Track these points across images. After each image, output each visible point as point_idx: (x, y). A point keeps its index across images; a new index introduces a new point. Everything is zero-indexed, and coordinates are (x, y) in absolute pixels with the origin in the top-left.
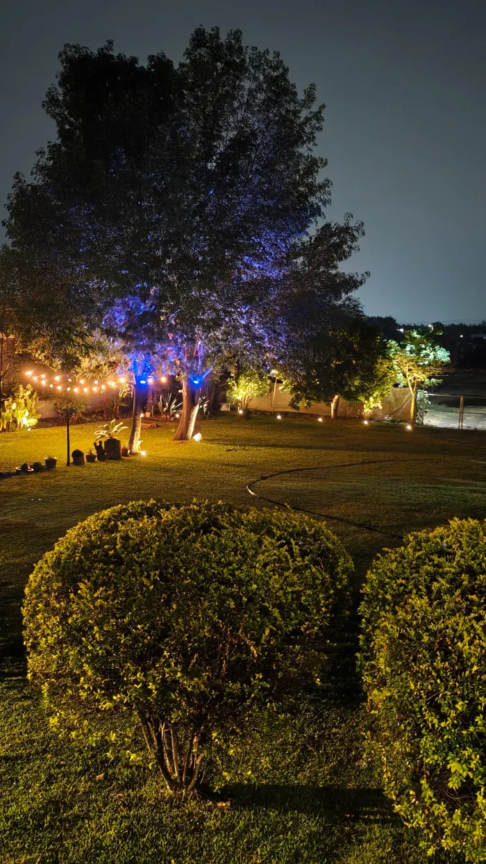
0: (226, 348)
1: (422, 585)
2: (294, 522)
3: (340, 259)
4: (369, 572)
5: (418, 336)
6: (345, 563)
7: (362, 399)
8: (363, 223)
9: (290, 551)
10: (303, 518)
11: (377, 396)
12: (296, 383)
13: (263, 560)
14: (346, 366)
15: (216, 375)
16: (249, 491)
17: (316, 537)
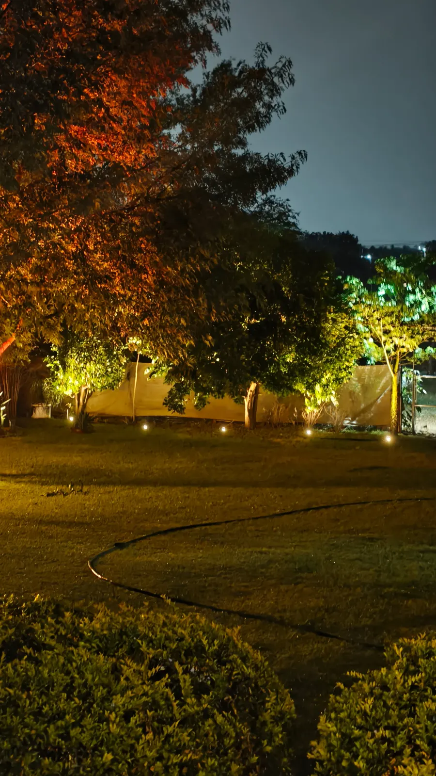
0: (40, 299)
1: (422, 739)
2: (180, 630)
3: (251, 128)
4: (322, 718)
5: (398, 269)
6: (277, 704)
7: (300, 387)
8: (290, 62)
9: (174, 685)
10: (197, 623)
11: (328, 381)
12: (176, 362)
13: (123, 705)
14: (270, 327)
15: (22, 350)
16: (93, 571)
17: (221, 656)
